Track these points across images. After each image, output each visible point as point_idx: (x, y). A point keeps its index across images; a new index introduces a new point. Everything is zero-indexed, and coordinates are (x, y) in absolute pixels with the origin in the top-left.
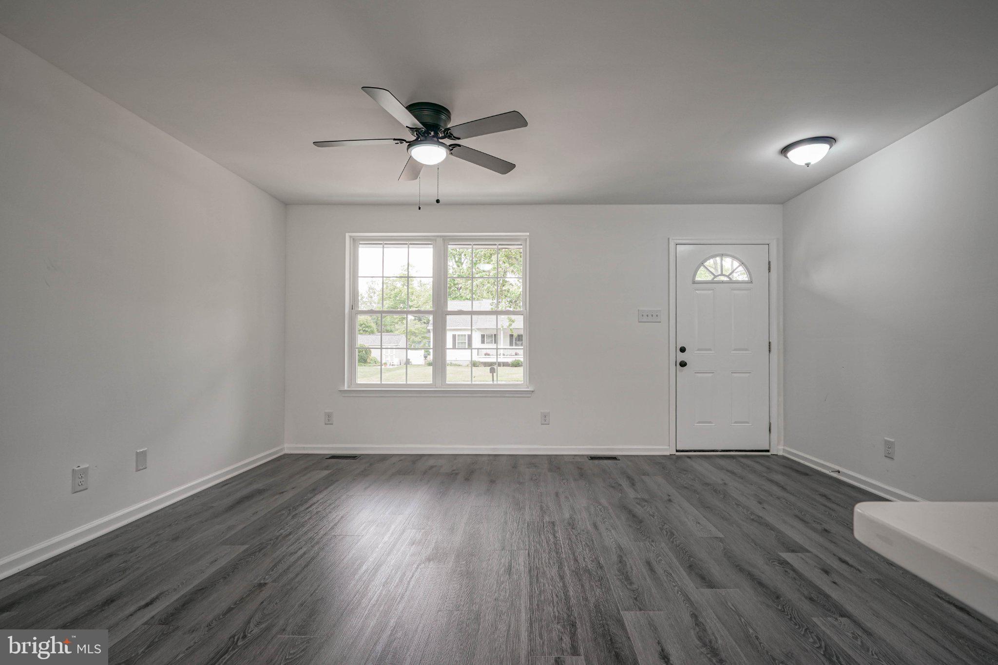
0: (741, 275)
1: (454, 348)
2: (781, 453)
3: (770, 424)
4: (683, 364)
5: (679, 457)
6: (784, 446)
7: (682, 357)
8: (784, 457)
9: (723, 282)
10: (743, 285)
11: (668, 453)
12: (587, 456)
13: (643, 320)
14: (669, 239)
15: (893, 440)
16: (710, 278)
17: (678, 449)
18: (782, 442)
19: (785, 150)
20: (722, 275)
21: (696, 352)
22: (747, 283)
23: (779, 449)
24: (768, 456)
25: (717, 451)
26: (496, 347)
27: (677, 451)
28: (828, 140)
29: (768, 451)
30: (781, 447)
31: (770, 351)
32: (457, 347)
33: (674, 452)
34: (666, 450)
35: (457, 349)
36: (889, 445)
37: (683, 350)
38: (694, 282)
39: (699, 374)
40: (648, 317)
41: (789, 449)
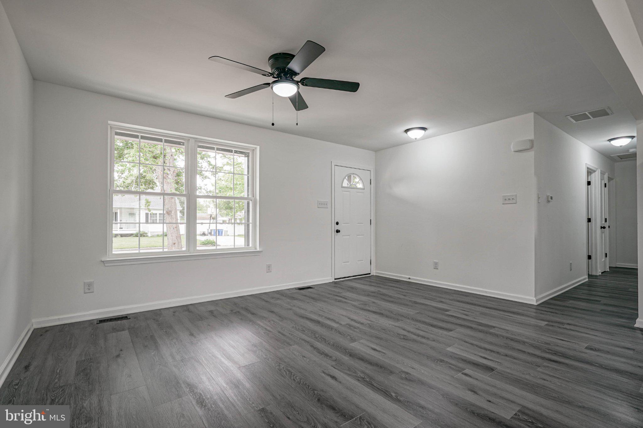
0: (360, 185)
1: (147, 222)
3: (371, 260)
4: (338, 231)
5: (335, 283)
6: (376, 270)
7: (338, 227)
8: (376, 276)
9: (353, 188)
10: (360, 191)
11: (331, 281)
12: (296, 289)
13: (320, 207)
14: (332, 162)
15: (438, 261)
16: (348, 185)
19: (407, 131)
20: (353, 184)
21: (343, 225)
22: (362, 189)
23: (374, 273)
24: (370, 276)
25: (351, 277)
26: (209, 222)
27: (335, 279)
28: (424, 129)
29: (370, 274)
30: (375, 271)
31: (371, 224)
32: (149, 222)
33: (334, 280)
34: (330, 279)
35: (150, 223)
36: (436, 263)
37: (337, 223)
38: (342, 187)
39: (344, 237)
40: (322, 205)
41: (378, 272)
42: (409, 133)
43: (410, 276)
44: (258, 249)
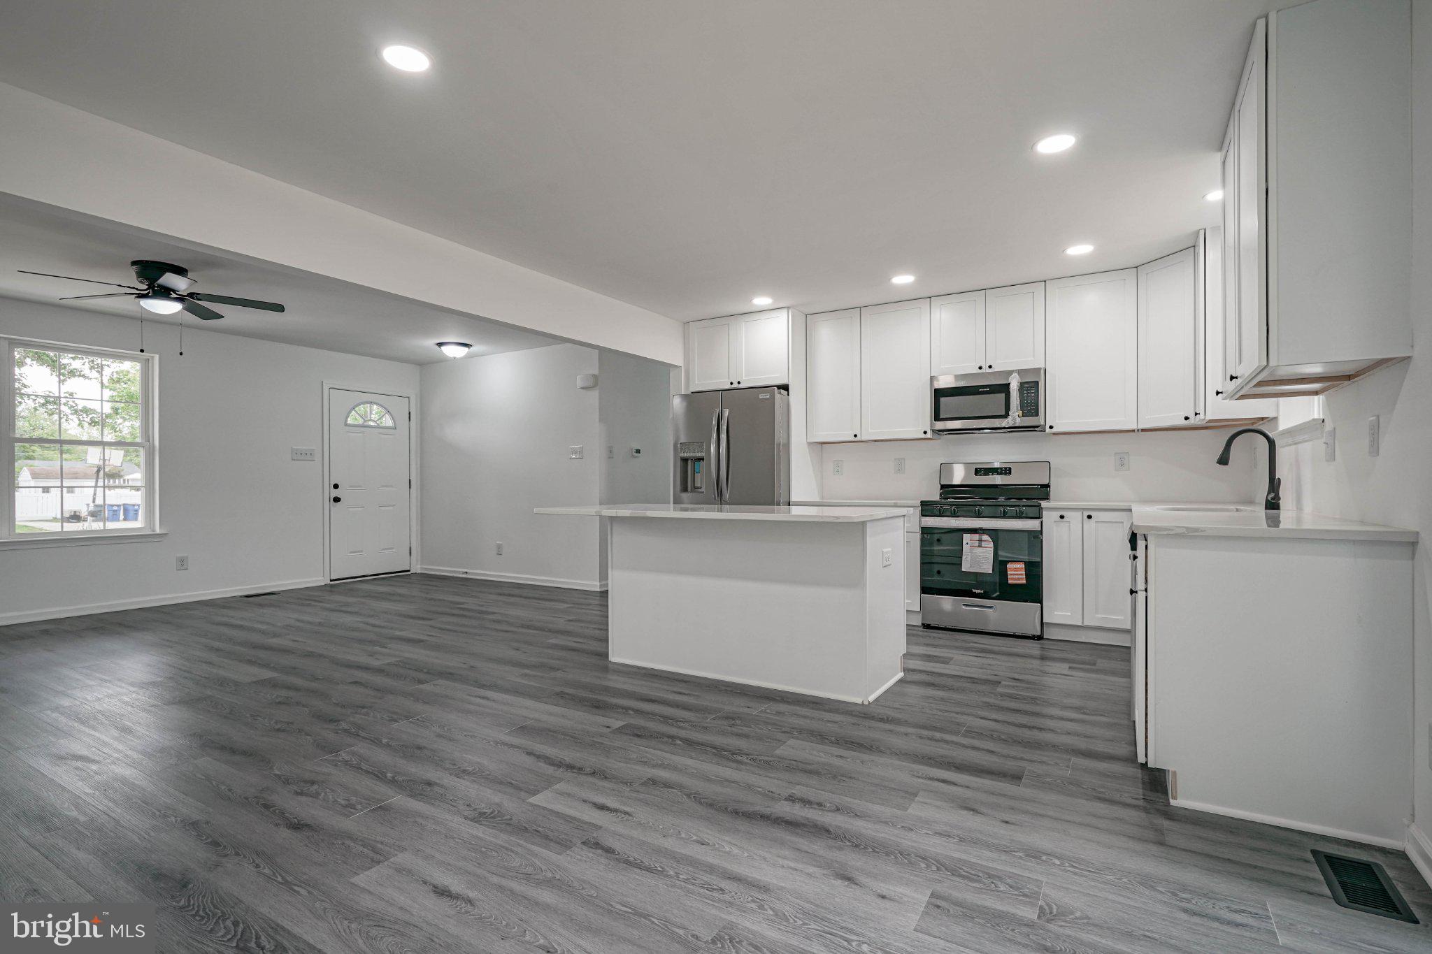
0: (388, 421)
2: (419, 571)
3: (410, 548)
4: (337, 500)
5: (332, 586)
6: (422, 564)
7: (335, 493)
8: (421, 574)
9: (372, 427)
10: (388, 430)
11: (323, 584)
12: (241, 597)
13: (296, 458)
14: (323, 383)
16: (360, 421)
17: (333, 578)
18: (419, 563)
19: (440, 344)
20: (371, 420)
21: (347, 488)
22: (391, 428)
23: (417, 568)
24: (408, 575)
25: (367, 576)
27: (331, 581)
28: (464, 345)
29: (409, 571)
30: (420, 566)
31: (410, 487)
33: (329, 582)
34: (321, 580)
36: (499, 547)
37: (336, 486)
38: (346, 425)
39: (351, 509)
40: (301, 455)
41: (426, 567)
42: (444, 348)
43: (467, 568)
44: (158, 531)
